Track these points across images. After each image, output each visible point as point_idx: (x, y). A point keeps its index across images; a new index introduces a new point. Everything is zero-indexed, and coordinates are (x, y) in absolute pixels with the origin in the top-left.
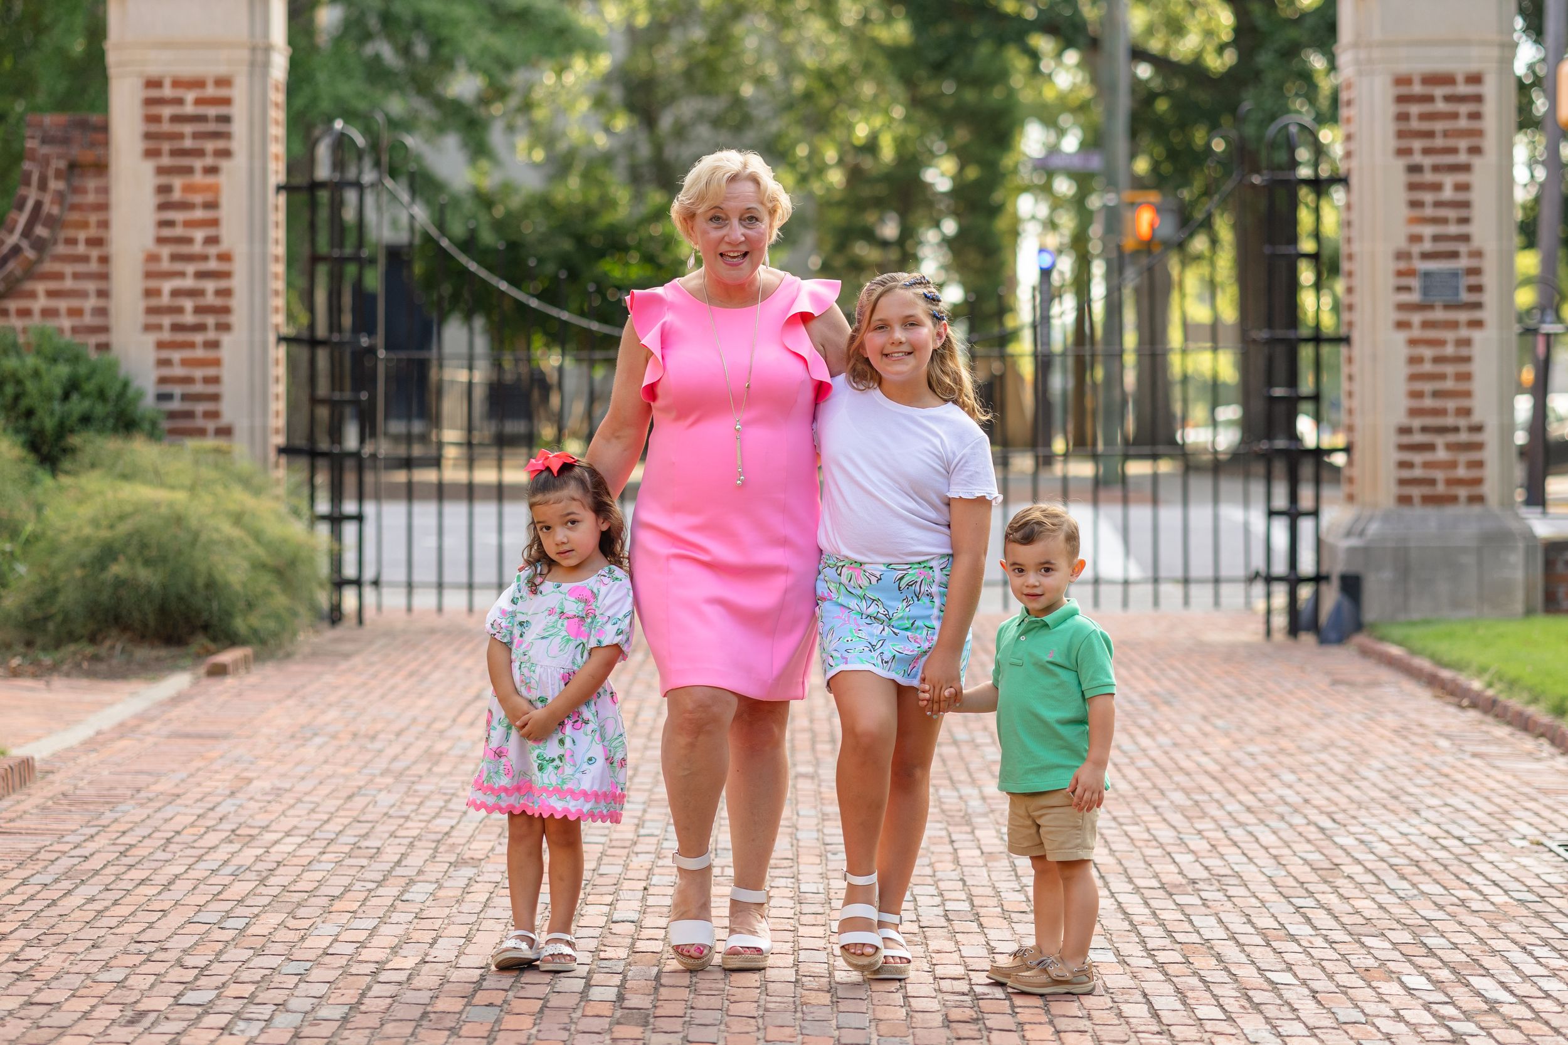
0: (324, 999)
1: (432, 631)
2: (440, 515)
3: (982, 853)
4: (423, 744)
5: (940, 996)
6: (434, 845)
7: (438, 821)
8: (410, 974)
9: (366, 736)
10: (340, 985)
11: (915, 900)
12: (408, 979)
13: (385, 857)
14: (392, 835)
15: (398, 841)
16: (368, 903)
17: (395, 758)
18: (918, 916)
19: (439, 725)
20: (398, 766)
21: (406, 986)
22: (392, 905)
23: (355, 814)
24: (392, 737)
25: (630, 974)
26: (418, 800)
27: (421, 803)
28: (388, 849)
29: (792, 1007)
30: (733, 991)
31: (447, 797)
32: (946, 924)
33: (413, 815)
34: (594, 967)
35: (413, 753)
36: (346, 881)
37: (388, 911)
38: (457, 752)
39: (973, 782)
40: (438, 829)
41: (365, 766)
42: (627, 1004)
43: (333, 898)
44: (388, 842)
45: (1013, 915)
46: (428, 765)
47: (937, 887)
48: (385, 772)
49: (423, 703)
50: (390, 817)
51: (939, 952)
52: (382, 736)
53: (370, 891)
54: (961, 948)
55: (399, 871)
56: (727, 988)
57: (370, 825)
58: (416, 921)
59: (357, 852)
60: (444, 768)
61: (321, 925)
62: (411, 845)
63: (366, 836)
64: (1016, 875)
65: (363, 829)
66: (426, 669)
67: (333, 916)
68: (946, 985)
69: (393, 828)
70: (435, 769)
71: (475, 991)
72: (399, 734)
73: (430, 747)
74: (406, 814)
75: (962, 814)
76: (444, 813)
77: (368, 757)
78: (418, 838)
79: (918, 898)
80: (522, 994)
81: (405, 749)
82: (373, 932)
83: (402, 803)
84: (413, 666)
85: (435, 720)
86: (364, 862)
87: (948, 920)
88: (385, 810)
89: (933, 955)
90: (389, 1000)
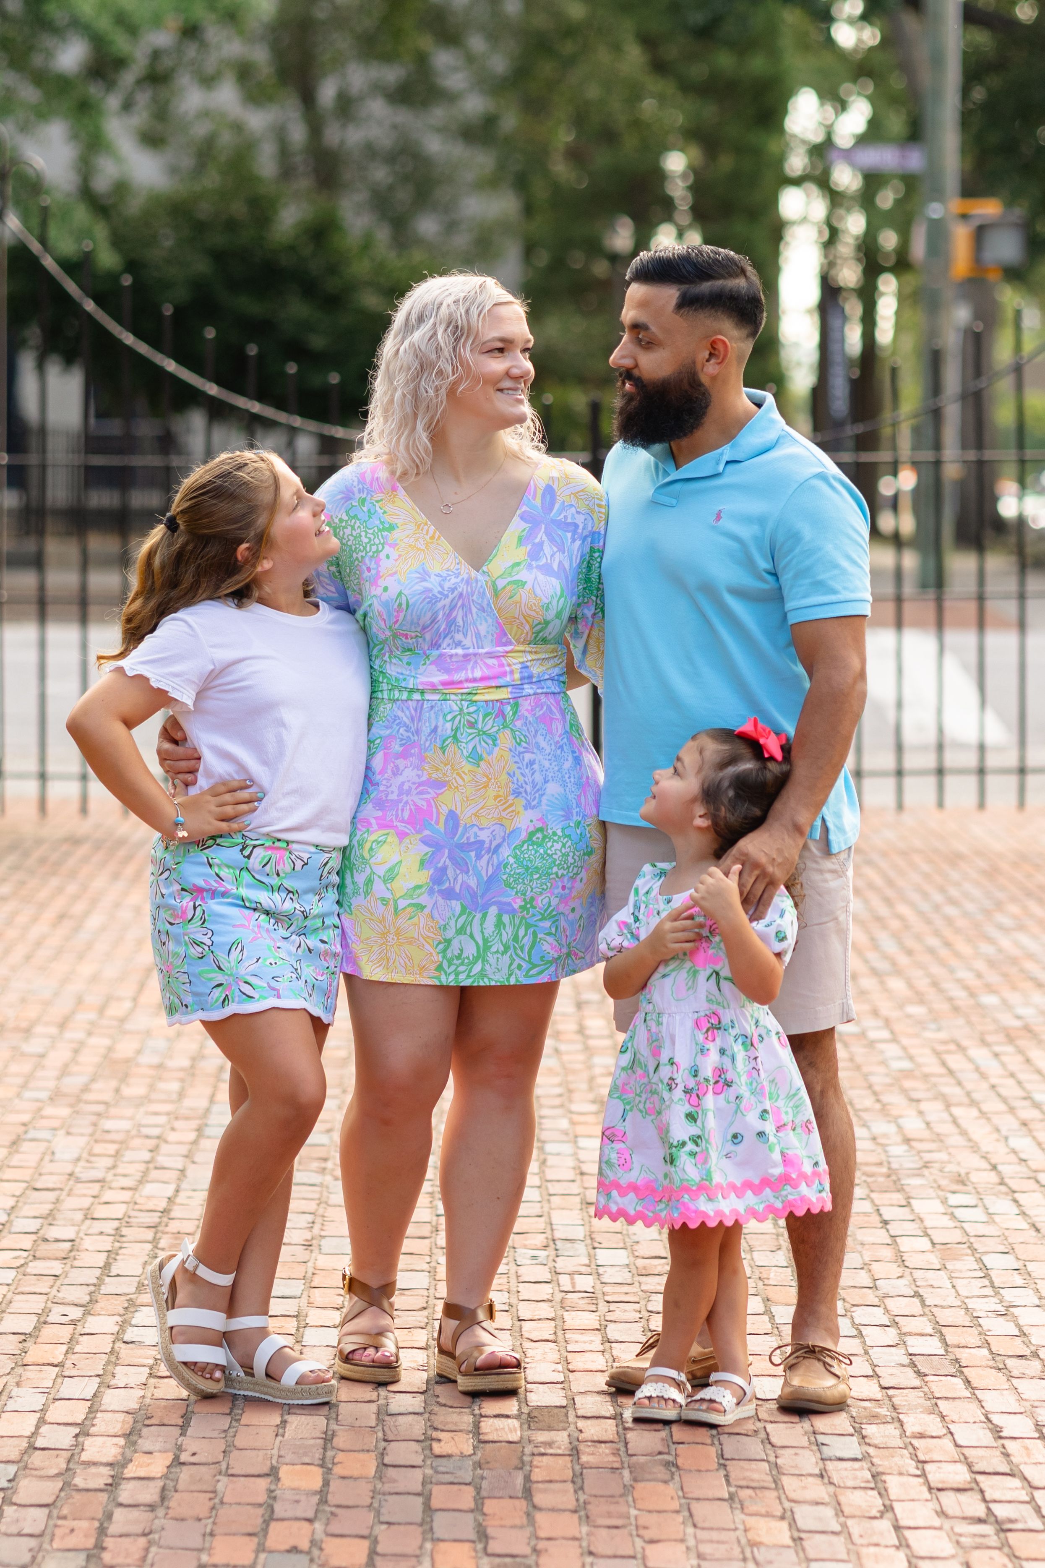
0: (47, 1538)
1: (75, 841)
2: (42, 645)
3: (933, 1244)
4: (100, 1042)
5: (947, 1524)
6: (149, 1235)
7: (149, 1189)
8: (163, 1489)
9: (17, 1029)
10: (65, 1511)
11: (860, 1335)
12: (163, 1498)
13: (85, 1259)
14: (89, 1216)
15: (97, 1226)
16: (78, 1349)
17: (64, 1071)
18: (874, 1366)
19: (116, 1010)
20: (73, 1083)
21: (161, 1512)
22: (112, 1351)
23: (26, 1174)
24: (53, 1030)
25: (485, 1484)
26: (111, 1148)
27: (117, 1154)
28: (87, 1243)
29: (737, 1551)
30: (645, 1518)
31: (152, 1143)
32: (917, 1382)
33: (110, 1177)
34: (429, 1471)
35: (89, 1059)
36: (37, 1304)
37: (108, 1363)
38: (148, 1059)
39: (884, 1110)
40: (150, 1206)
41: (24, 1086)
42: (493, 1547)
43: (25, 1337)
44: (84, 1227)
45: (1010, 1363)
46: (114, 1084)
47: (887, 1310)
48: (56, 1096)
49: (86, 969)
50: (78, 1181)
51: (921, 1436)
52: (39, 1029)
53: (74, 1323)
54: (952, 1427)
55: (111, 1285)
56: (633, 1512)
57: (51, 1196)
58: (152, 1381)
59: (44, 1249)
60: (135, 1089)
61: (15, 1391)
62: (118, 1234)
63: (50, 1218)
64: (993, 1286)
65: (41, 1203)
66: (79, 908)
67: (31, 1373)
68: (949, 1500)
69: (86, 1202)
70: (127, 1091)
71: (267, 1523)
72: (63, 1025)
73: (110, 1049)
74: (99, 1175)
75: (884, 1170)
76: (154, 1174)
77: (25, 1067)
78: (125, 1221)
79: (865, 1331)
80: (335, 1528)
81: (76, 1051)
82: (94, 1405)
83: (91, 1154)
84: (59, 904)
85: (109, 999)
86: (56, 1267)
87: (919, 1374)
88: (69, 1168)
89: (916, 1442)
90: (142, 1541)
